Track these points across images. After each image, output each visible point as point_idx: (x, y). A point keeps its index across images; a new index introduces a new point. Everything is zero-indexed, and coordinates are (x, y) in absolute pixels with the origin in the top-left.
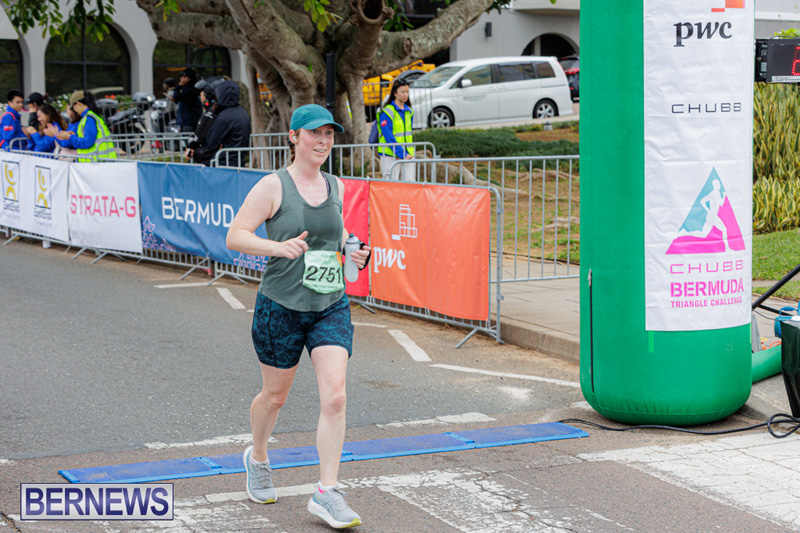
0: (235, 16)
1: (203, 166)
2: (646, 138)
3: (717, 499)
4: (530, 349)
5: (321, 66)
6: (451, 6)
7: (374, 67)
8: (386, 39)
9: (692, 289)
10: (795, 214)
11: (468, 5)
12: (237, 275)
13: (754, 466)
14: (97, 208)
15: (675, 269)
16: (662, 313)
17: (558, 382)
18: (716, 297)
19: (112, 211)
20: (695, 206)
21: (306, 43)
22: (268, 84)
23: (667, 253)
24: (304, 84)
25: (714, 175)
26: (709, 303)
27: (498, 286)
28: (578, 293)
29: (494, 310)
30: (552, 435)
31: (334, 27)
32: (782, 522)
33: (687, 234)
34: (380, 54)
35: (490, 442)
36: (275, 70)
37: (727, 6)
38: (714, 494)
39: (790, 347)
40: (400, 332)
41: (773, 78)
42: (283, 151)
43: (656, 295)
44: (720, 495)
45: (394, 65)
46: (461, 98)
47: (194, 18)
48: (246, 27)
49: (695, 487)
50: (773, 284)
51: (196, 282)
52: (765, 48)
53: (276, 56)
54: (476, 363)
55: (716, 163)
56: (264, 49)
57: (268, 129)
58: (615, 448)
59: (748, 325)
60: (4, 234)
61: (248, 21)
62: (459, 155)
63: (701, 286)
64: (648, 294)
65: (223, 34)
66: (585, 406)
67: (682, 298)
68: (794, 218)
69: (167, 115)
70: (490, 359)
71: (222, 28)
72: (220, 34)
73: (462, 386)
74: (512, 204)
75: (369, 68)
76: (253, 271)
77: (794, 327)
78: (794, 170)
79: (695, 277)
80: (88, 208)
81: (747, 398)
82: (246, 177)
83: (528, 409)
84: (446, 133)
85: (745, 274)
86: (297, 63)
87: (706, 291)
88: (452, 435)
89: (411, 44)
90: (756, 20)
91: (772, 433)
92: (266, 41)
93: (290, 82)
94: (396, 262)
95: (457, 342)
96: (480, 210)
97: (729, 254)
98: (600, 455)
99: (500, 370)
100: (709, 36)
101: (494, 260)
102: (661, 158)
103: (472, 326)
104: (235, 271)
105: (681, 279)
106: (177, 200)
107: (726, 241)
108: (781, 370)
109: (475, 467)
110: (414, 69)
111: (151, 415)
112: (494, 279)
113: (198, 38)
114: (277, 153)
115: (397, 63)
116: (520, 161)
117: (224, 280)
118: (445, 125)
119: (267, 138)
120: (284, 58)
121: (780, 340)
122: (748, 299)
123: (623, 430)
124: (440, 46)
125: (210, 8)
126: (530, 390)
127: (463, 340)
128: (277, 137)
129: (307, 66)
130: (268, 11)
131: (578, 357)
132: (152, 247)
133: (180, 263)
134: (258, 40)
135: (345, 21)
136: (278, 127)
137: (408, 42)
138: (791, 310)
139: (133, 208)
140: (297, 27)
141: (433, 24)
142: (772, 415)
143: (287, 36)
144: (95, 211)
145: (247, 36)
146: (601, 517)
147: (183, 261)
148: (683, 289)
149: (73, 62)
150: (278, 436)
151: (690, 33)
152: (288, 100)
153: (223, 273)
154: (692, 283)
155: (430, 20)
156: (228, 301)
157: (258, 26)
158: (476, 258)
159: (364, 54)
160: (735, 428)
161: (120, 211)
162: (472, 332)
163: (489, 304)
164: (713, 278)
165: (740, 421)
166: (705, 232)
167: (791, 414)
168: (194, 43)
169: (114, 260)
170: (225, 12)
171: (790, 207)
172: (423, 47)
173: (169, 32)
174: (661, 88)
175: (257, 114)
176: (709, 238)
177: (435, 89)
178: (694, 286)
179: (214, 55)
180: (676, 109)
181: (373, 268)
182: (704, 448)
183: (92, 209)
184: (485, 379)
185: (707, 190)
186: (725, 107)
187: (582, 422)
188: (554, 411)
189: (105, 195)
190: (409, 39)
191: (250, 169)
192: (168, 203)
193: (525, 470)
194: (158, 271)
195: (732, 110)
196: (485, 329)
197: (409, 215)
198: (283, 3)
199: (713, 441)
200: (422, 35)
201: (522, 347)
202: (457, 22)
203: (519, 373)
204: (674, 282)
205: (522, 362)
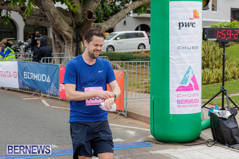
0: (48, 18)
1: (38, 63)
2: (170, 57)
4: (136, 119)
5: (74, 33)
6: (114, 16)
8: (94, 25)
9: (184, 102)
10: (215, 79)
11: (119, 15)
12: (47, 96)
13: (202, 155)
14: (5, 75)
15: (178, 96)
16: (175, 109)
17: (144, 129)
18: (190, 104)
19: (9, 76)
20: (184, 77)
21: (70, 26)
22: (58, 38)
23: (176, 91)
24: (69, 38)
25: (190, 68)
26: (188, 106)
27: (126, 100)
28: (150, 102)
29: (125, 107)
30: (141, 145)
31: (78, 21)
33: (182, 85)
35: (123, 148)
36: (60, 34)
37: (194, 18)
39: (213, 119)
41: (208, 39)
42: (62, 58)
43: (173, 103)
46: (116, 43)
47: (36, 18)
48: (52, 21)
50: (208, 100)
51: (35, 97)
52: (206, 30)
53: (61, 30)
54: (119, 123)
55: (190, 64)
56: (57, 27)
57: (58, 52)
58: (160, 150)
59: (200, 113)
61: (52, 19)
63: (186, 101)
64: (171, 103)
65: (45, 23)
66: (152, 136)
67: (181, 105)
68: (215, 80)
69: (27, 47)
70: (123, 122)
71: (44, 21)
72: (44, 23)
73: (115, 130)
74: (131, 75)
76: (52, 95)
77: (214, 114)
78: (215, 66)
79: (184, 98)
80: (2, 75)
81: (200, 135)
82: (51, 66)
83: (135, 137)
84: (112, 53)
85: (199, 97)
86: (67, 32)
87: (188, 102)
89: (102, 27)
90: (203, 21)
91: (207, 145)
92: (57, 25)
93: (65, 37)
95: (114, 117)
96: (121, 77)
97: (195, 91)
98: (156, 152)
99: (126, 126)
100: (189, 26)
101: (125, 92)
102: (174, 62)
103: (118, 112)
104: (47, 95)
105: (180, 99)
106: (28, 73)
107: (193, 88)
108: (210, 126)
109: (118, 155)
111: (20, 139)
112: (125, 98)
113: (37, 24)
114: (60, 59)
116: (133, 63)
117: (44, 97)
118: (112, 51)
119: (57, 54)
120: (63, 30)
121: (210, 117)
122: (200, 105)
123: (163, 144)
124: (110, 27)
125: (41, 15)
126: (135, 132)
127: (115, 116)
128: (60, 54)
129: (70, 33)
130: (58, 16)
131: (150, 122)
132: (22, 87)
133: (30, 92)
134: (55, 25)
135: (82, 20)
136: (61, 51)
137: (101, 26)
138: (213, 108)
139: (16, 75)
140: (67, 21)
141: (108, 21)
142: (207, 140)
143: (64, 24)
144: (4, 76)
145: (52, 24)
147: (31, 91)
148: (181, 102)
150: (58, 145)
151: (183, 25)
152: (64, 43)
153: (43, 95)
154: (184, 100)
155: (108, 19)
156: (45, 104)
157: (55, 21)
160: (196, 144)
161: (12, 76)
162: (118, 114)
163: (123, 105)
164: (190, 98)
165: (198, 142)
166: (187, 85)
167: (213, 139)
169: (10, 91)
170: (45, 16)
171: (214, 77)
172: (105, 28)
173: (28, 22)
174: (174, 42)
175: (55, 47)
176: (188, 87)
177: (109, 40)
178: (184, 101)
179: (42, 29)
180: (179, 48)
182: (187, 150)
183: (3, 75)
184: (122, 128)
185: (188, 72)
186: (193, 48)
187: (151, 141)
188: (142, 138)
189: (7, 71)
190: (101, 25)
191: (52, 64)
192: (25, 74)
193: (133, 156)
194: (23, 94)
195: (195, 48)
196: (122, 113)
198: (63, 14)
199: (190, 148)
200: (105, 24)
201: (133, 119)
202: (115, 20)
203: (132, 127)
204: (178, 100)
205: (133, 123)
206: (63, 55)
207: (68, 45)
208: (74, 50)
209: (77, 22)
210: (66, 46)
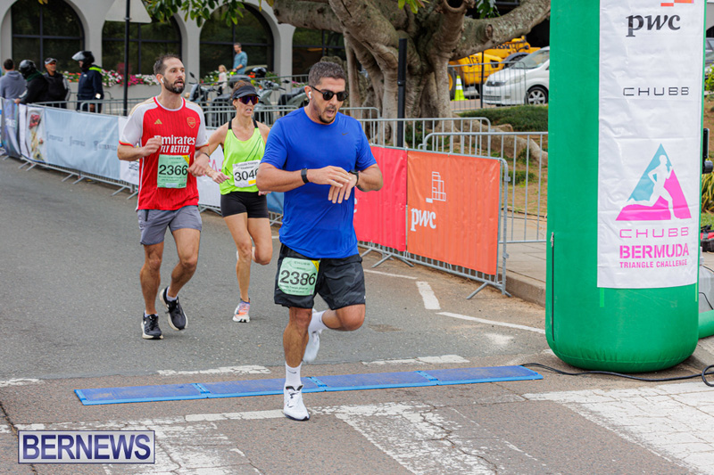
0: (332, 5)
2: (600, 117)
3: (627, 437)
4: (531, 301)
7: (459, 50)
8: (470, 25)
9: (639, 252)
13: (675, 410)
15: (624, 234)
16: (612, 273)
18: (658, 259)
20: (642, 178)
21: (397, 28)
22: (365, 64)
23: (618, 219)
24: (393, 64)
25: (661, 151)
26: (654, 264)
27: (505, 246)
29: (500, 264)
31: (424, 15)
32: (673, 458)
33: (636, 203)
34: (464, 38)
35: (451, 380)
36: (369, 52)
37: (676, 1)
38: (626, 432)
40: (426, 284)
42: (376, 123)
43: (607, 256)
44: (631, 434)
45: (475, 48)
47: (309, 6)
48: (341, 16)
49: (613, 425)
53: (368, 39)
54: (479, 313)
55: (662, 140)
56: (357, 33)
57: (364, 103)
58: (560, 390)
60: (129, 189)
61: (342, 9)
62: (538, 129)
63: (647, 249)
64: (600, 255)
65: (331, 19)
66: (550, 352)
67: (630, 260)
70: (492, 309)
71: (331, 15)
72: (329, 20)
73: (454, 332)
75: (454, 51)
79: (642, 241)
85: (693, 239)
86: (387, 46)
87: (652, 253)
88: (422, 374)
89: (493, 30)
91: (706, 382)
92: (359, 27)
93: (382, 62)
94: (428, 223)
96: (493, 178)
97: (675, 222)
98: (545, 395)
99: (495, 320)
100: (659, 28)
102: (614, 135)
103: (483, 280)
105: (630, 243)
107: (671, 210)
109: (428, 402)
110: (521, 52)
112: (502, 241)
113: (311, 23)
115: (479, 47)
118: (541, 102)
120: (376, 42)
122: (694, 262)
123: (576, 375)
124: (521, 31)
126: (512, 338)
127: (476, 291)
128: (368, 110)
129: (397, 48)
134: (352, 25)
135: (433, 10)
136: (372, 102)
137: (490, 28)
140: (390, 15)
141: (515, 12)
143: (378, 22)
145: (342, 23)
146: (516, 448)
148: (630, 251)
149: (225, 43)
150: (273, 368)
151: (641, 25)
152: (381, 78)
154: (639, 247)
155: (515, 7)
157: (352, 13)
158: (491, 220)
159: (449, 38)
160: (678, 376)
162: (483, 285)
163: (497, 261)
164: (659, 242)
165: (684, 370)
166: (652, 202)
168: (309, 27)
169: (212, 215)
172: (504, 33)
173: (288, 17)
174: (614, 73)
175: (355, 90)
176: (655, 207)
177: (529, 71)
178: (641, 249)
180: (627, 92)
181: (410, 227)
182: (640, 393)
185: (654, 164)
186: (673, 91)
188: (524, 356)
190: (490, 25)
193: (471, 405)
195: (680, 94)
196: (494, 283)
197: (439, 181)
199: (651, 387)
200: (504, 22)
201: (526, 300)
202: (537, 11)
203: (511, 323)
204: (623, 245)
205: (520, 312)
206: (379, 115)
207: (391, 85)
208: (411, 99)
209: (421, 17)
210: (386, 87)
